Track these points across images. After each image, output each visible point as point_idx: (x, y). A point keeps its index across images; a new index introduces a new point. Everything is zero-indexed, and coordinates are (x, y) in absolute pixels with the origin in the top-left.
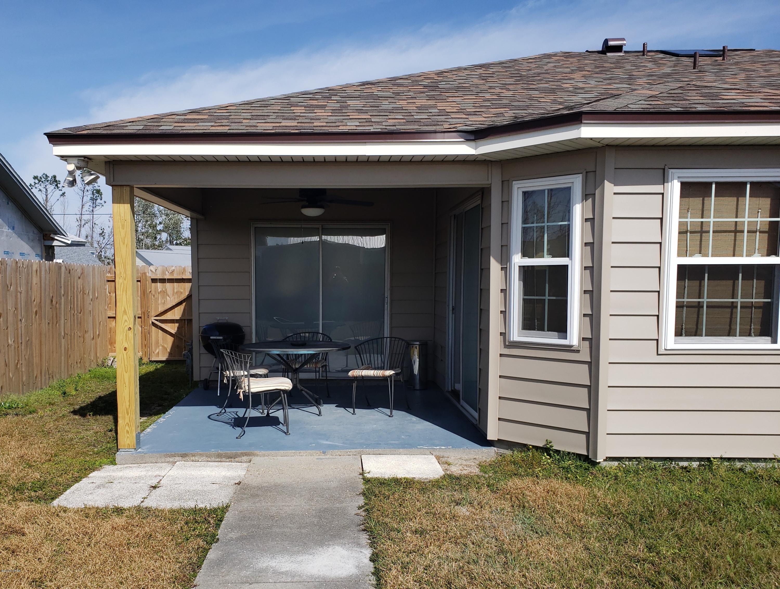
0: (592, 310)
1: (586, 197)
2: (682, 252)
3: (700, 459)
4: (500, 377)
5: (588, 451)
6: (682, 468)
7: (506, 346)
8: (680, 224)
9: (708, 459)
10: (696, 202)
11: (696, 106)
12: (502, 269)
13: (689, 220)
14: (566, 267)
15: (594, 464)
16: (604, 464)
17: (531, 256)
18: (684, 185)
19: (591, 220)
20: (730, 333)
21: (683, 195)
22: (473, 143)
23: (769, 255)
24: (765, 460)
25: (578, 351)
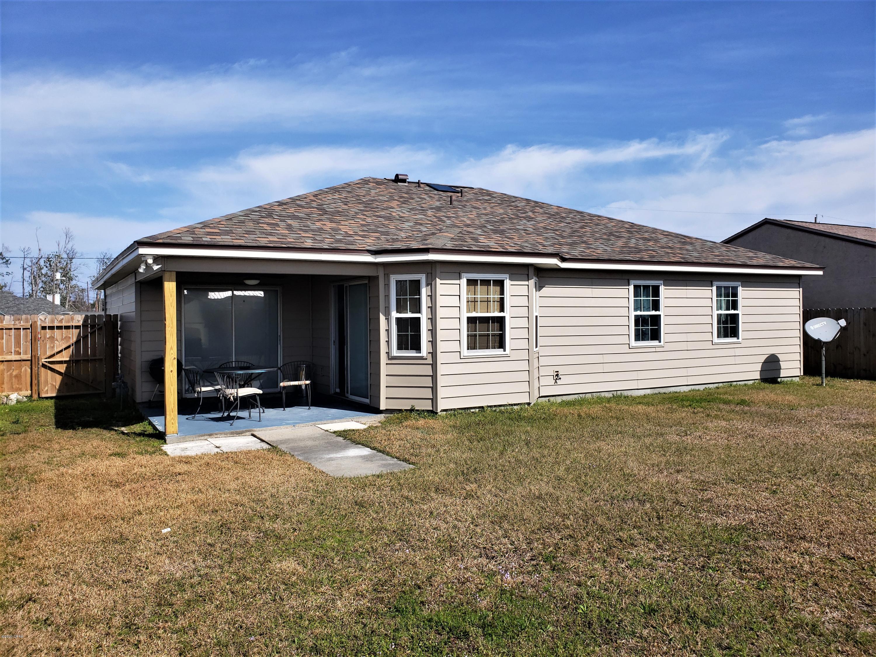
0: (432, 339)
1: (427, 285)
2: (469, 311)
3: (479, 407)
4: (387, 375)
5: (433, 408)
6: (472, 412)
7: (389, 359)
8: (467, 298)
9: (482, 407)
10: (472, 287)
11: (472, 246)
12: (386, 319)
13: (470, 296)
14: (419, 318)
15: (437, 413)
16: (440, 414)
17: (400, 313)
18: (468, 281)
19: (431, 296)
20: (488, 348)
21: (467, 285)
22: (374, 256)
23: (500, 312)
24: (504, 406)
25: (426, 359)
